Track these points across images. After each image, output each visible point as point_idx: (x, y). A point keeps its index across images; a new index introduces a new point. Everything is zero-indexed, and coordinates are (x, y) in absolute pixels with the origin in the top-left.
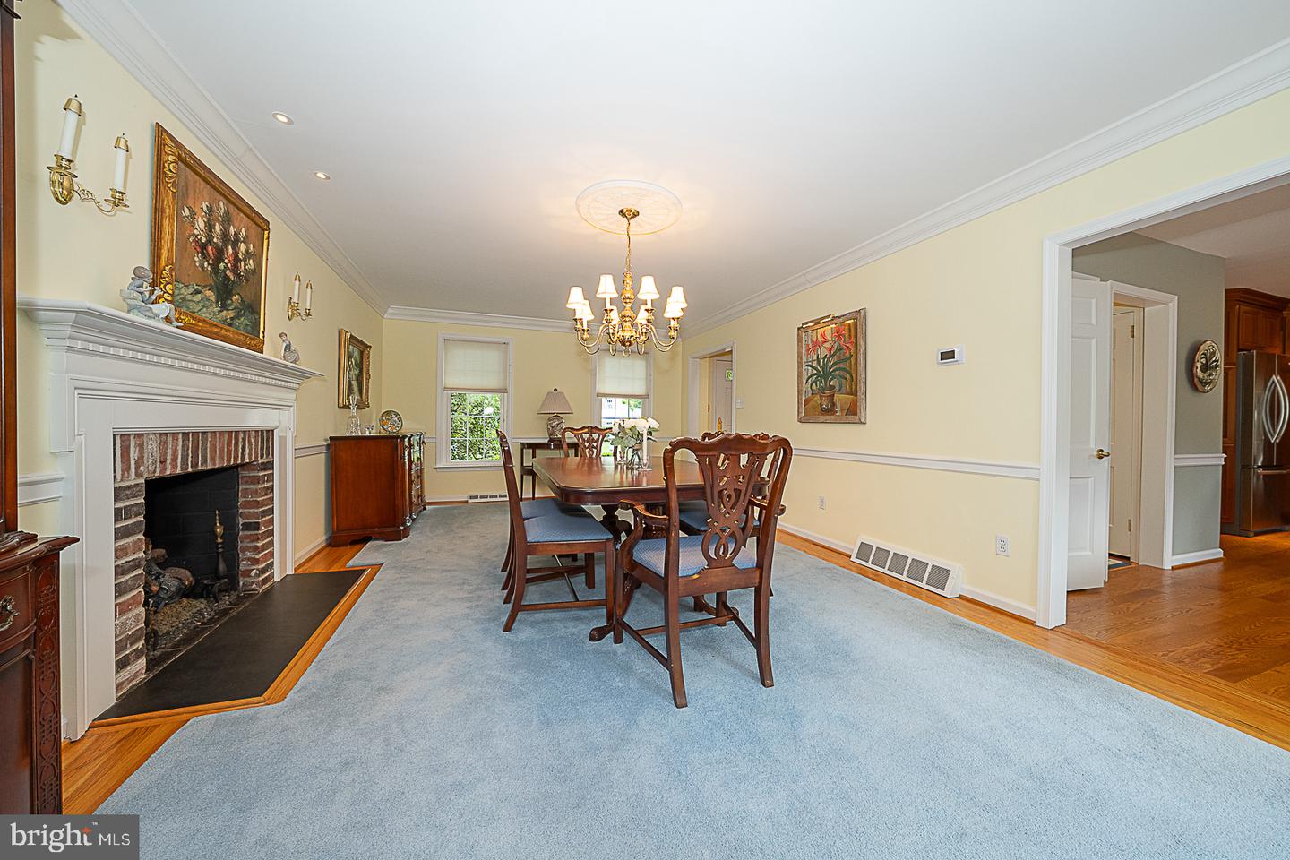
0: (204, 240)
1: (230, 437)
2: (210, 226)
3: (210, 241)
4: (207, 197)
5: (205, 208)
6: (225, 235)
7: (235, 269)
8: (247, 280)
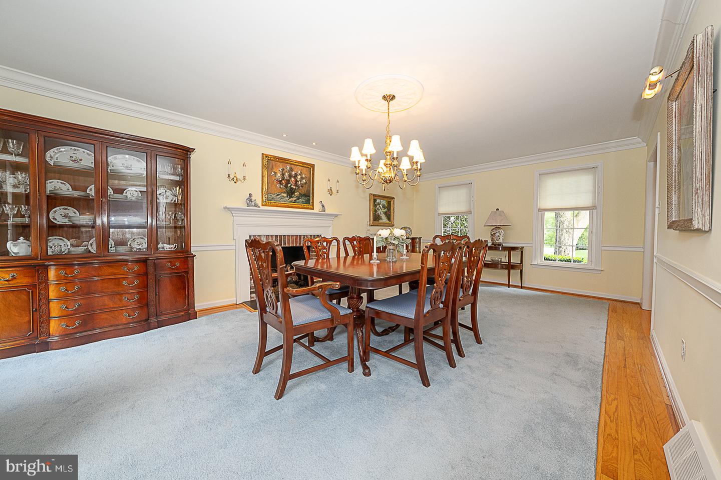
0: (280, 179)
1: (296, 239)
2: (283, 175)
3: (283, 179)
4: (281, 166)
5: (280, 170)
6: (290, 176)
7: (296, 185)
8: (302, 187)
